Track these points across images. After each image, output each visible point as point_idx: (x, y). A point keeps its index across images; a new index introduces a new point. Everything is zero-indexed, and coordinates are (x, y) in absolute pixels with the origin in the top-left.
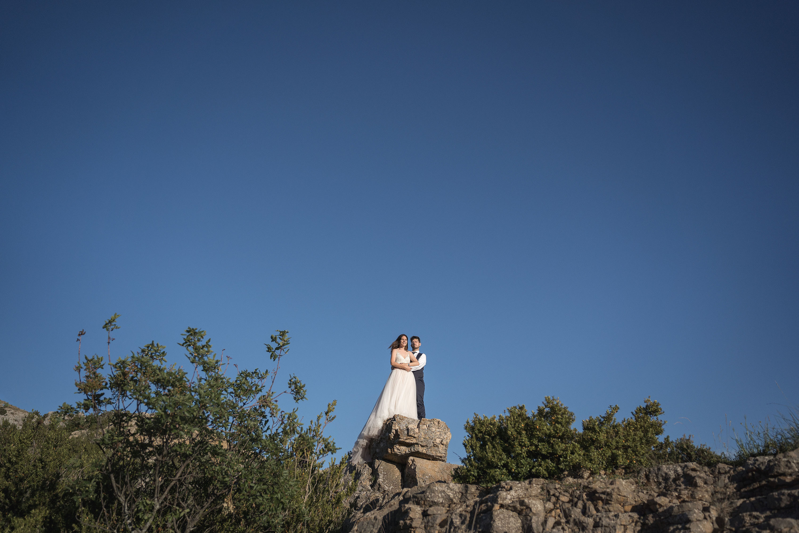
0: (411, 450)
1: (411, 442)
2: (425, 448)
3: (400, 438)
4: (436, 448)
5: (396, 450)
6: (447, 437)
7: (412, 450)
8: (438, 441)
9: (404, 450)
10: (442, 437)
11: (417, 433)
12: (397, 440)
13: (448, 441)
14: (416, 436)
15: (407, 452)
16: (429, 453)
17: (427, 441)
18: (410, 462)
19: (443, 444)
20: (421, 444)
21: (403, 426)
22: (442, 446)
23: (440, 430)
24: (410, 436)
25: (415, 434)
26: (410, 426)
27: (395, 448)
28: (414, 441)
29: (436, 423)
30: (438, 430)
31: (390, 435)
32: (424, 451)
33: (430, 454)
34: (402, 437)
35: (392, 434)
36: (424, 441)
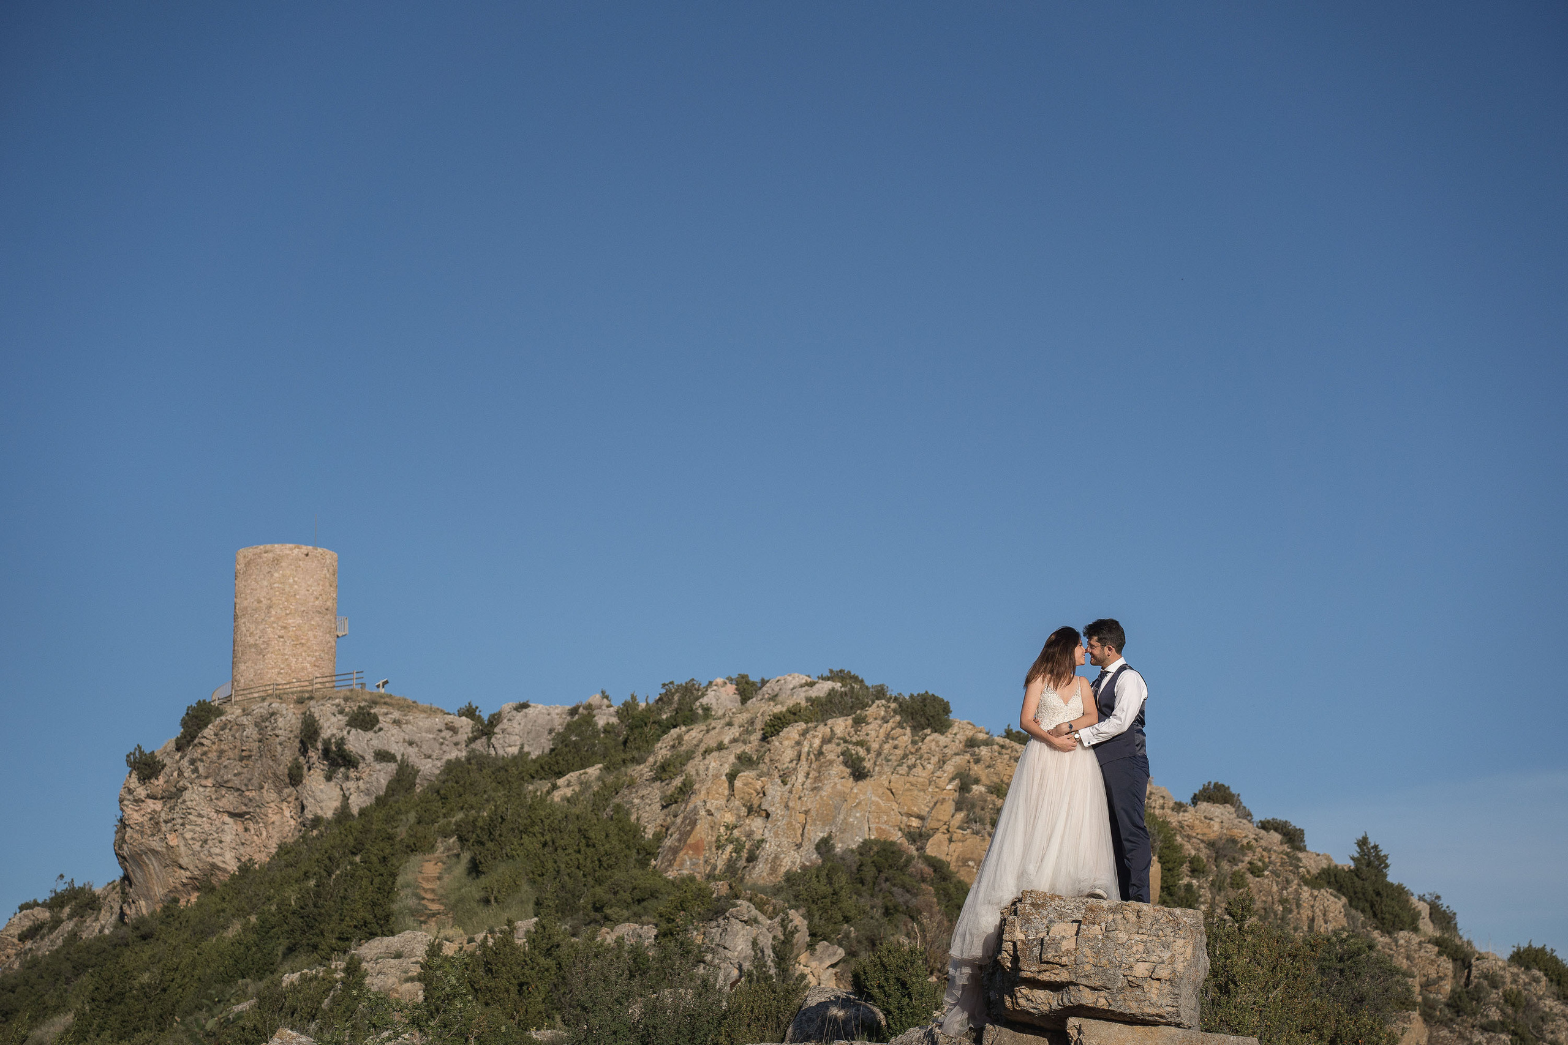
0: (1062, 999)
1: (1053, 978)
2: (1102, 993)
4: (1138, 992)
5: (1022, 1001)
6: (1173, 956)
7: (1065, 1000)
9: (1044, 1000)
10: (1154, 958)
12: (1013, 979)
13: (1180, 967)
14: (1065, 960)
15: (1055, 1005)
16: (1120, 1005)
17: (1105, 972)
18: (1072, 1032)
19: (1158, 979)
20: (1085, 982)
21: (1038, 929)
22: (1156, 984)
23: (1145, 937)
24: (1048, 963)
25: (1060, 957)
26: (1058, 929)
27: (1019, 995)
28: (1063, 976)
29: (1132, 918)
30: (1137, 938)
32: (1102, 1003)
33: (1122, 1010)
34: (1025, 968)
35: (1004, 954)
36: (1096, 974)
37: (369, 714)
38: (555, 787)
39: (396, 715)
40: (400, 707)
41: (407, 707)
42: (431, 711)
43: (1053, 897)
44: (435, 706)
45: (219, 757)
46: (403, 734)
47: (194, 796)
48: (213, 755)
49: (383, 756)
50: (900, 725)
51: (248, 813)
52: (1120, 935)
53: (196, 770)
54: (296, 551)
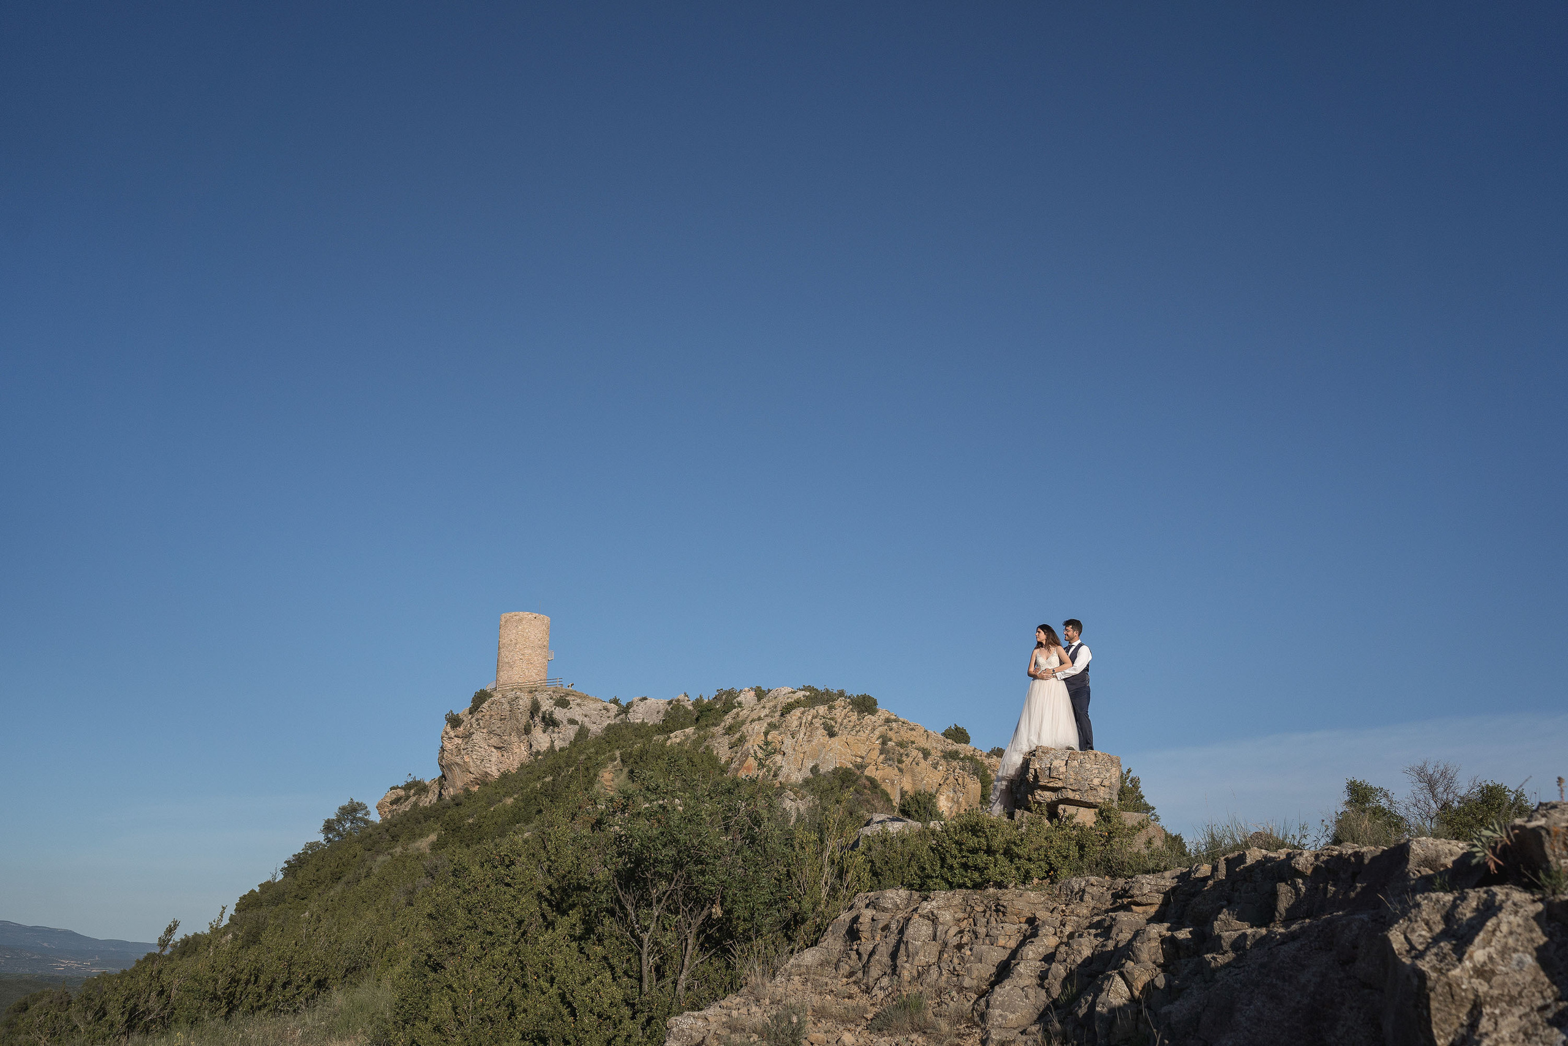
0: (1058, 796)
1: (1055, 785)
2: (1077, 793)
3: (1039, 782)
4: (1095, 792)
5: (1037, 797)
7: (1059, 796)
8: (1096, 782)
9: (1049, 796)
11: (1063, 773)
12: (1035, 785)
13: (1113, 781)
14: (1060, 777)
15: (1054, 799)
16: (1085, 799)
17: (1079, 783)
18: (1062, 812)
19: (1104, 786)
20: (1070, 787)
21: (1046, 763)
22: (1103, 788)
23: (1099, 766)
24: (1053, 778)
25: (1060, 774)
26: (1056, 763)
27: (1036, 794)
28: (1060, 784)
29: (1093, 757)
30: (1095, 766)
31: (1027, 776)
32: (1077, 797)
34: (1042, 780)
35: (1030, 775)
36: (1075, 783)
37: (565, 700)
38: (669, 738)
39: (579, 701)
40: (580, 697)
41: (585, 697)
42: (596, 700)
43: (1051, 749)
44: (597, 698)
45: (490, 718)
46: (582, 711)
47: (477, 737)
48: (487, 717)
49: (572, 722)
50: (852, 710)
51: (504, 747)
52: (1087, 765)
53: (479, 724)
54: (530, 616)
